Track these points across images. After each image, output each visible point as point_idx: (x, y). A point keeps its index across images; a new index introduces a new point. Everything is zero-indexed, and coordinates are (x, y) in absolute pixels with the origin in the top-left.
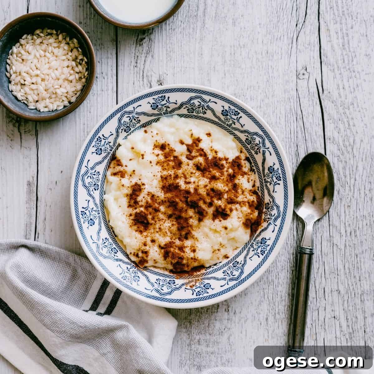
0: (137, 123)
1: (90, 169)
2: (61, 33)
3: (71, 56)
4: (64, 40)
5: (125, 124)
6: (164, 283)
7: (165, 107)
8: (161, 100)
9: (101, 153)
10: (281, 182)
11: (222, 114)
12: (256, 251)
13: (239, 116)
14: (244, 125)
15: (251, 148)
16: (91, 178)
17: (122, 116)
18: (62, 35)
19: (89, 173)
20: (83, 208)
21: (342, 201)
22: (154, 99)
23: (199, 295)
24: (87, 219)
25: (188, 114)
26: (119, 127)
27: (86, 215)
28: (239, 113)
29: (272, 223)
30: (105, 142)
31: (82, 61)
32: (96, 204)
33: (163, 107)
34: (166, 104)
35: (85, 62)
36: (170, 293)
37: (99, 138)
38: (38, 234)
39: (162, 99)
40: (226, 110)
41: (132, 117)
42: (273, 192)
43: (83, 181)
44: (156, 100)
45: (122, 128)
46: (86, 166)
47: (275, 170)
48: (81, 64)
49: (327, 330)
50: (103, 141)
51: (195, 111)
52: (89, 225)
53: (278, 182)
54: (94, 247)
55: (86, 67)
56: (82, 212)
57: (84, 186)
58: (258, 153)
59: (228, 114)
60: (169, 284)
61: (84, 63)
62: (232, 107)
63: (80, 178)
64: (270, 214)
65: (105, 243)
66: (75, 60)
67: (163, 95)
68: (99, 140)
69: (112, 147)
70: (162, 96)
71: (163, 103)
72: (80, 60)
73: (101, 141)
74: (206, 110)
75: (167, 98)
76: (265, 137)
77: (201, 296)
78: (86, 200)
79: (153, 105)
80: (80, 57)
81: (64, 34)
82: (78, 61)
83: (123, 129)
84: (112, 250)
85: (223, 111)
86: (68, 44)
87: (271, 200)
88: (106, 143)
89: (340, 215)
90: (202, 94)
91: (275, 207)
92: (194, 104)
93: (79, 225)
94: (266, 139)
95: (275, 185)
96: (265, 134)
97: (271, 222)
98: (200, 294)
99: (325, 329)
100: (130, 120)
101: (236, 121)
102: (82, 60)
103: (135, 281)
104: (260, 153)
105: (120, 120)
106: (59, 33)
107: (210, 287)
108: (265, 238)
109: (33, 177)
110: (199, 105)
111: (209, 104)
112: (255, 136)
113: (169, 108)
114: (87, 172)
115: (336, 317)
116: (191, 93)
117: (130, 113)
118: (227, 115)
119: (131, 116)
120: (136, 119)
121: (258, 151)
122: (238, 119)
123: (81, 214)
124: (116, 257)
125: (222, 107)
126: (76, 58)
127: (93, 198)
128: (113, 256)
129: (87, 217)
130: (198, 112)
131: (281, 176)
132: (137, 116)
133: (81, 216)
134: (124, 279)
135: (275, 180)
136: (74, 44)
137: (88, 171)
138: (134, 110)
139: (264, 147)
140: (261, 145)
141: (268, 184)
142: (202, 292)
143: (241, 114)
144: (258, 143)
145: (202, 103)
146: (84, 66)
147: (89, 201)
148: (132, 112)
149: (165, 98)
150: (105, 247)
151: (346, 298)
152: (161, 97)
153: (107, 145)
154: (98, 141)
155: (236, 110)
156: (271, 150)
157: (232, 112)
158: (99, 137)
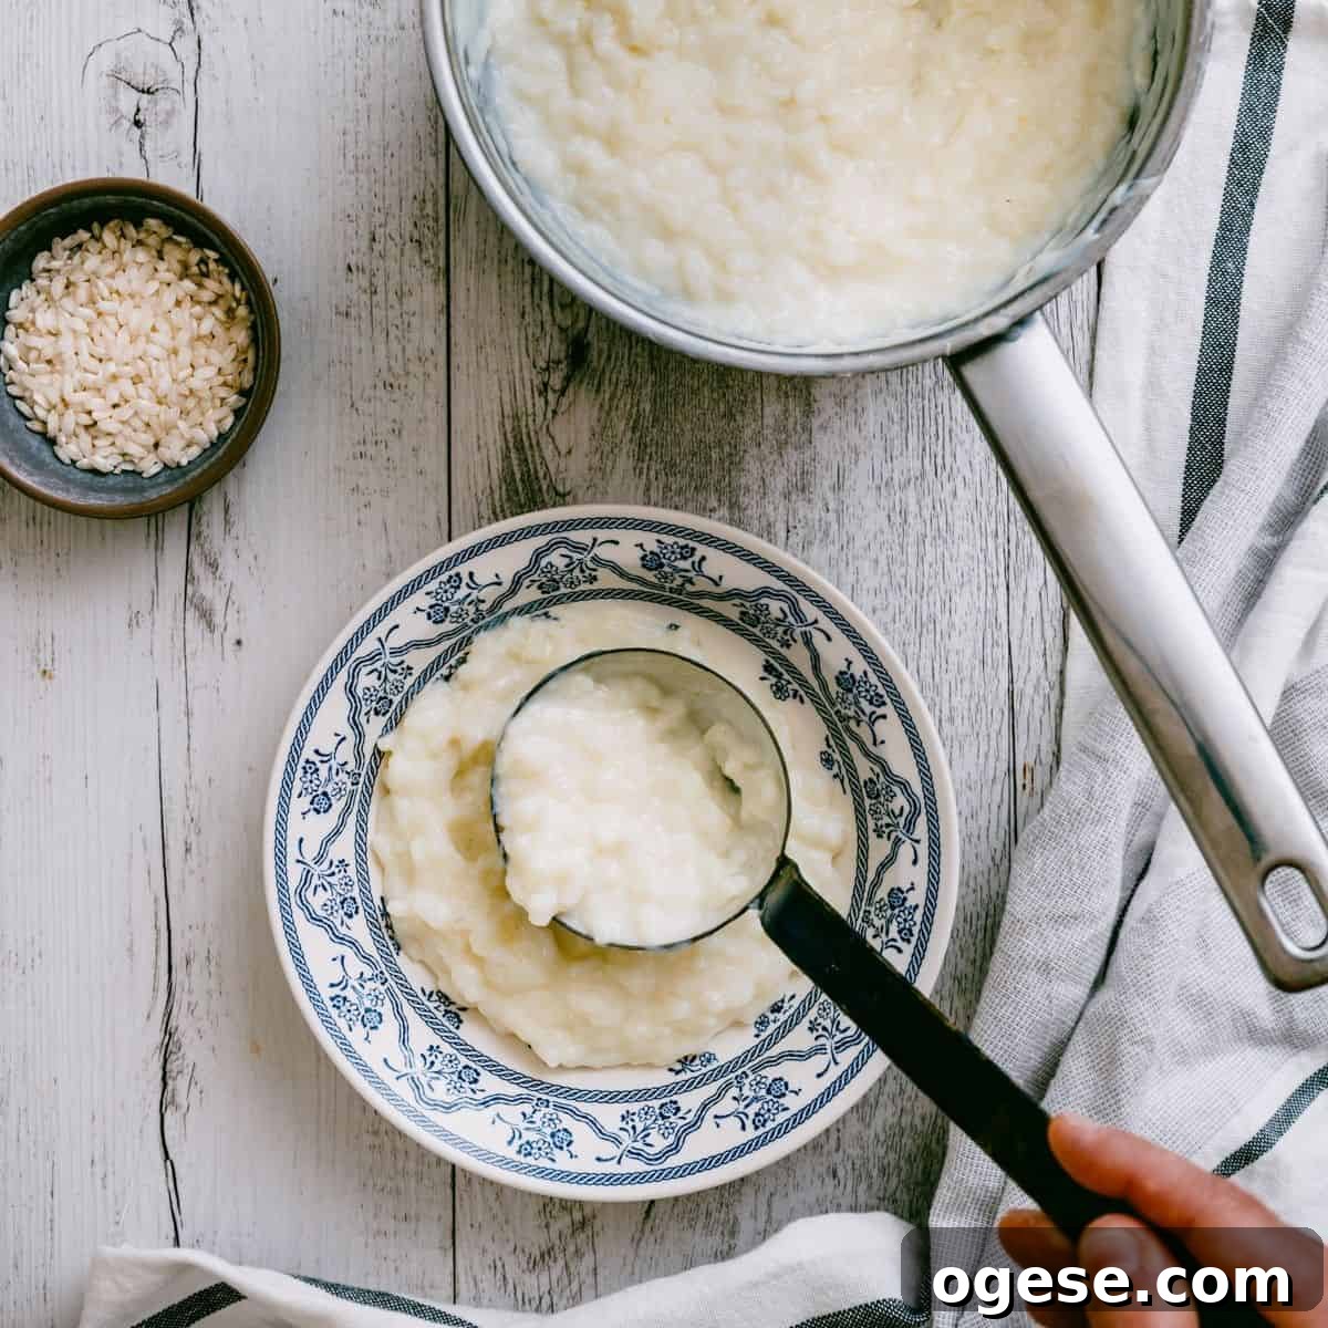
0: (405, 678)
1: (312, 864)
2: (102, 226)
3: (168, 270)
4: (122, 239)
5: (371, 695)
6: (648, 1122)
7: (470, 604)
8: (453, 590)
9: (330, 806)
10: (889, 709)
11: (644, 566)
12: (883, 935)
13: (696, 558)
14: (721, 577)
15: (764, 634)
16: (325, 889)
17: (353, 675)
18: (110, 229)
19: (315, 877)
20: (332, 985)
22: (428, 594)
23: (763, 1125)
24: (356, 1013)
25: (546, 596)
26: (355, 711)
27: (347, 1004)
28: (693, 549)
29: (904, 838)
30: (330, 769)
31: (207, 265)
32: (367, 958)
33: (465, 607)
34: (469, 595)
35: (216, 261)
36: (675, 1148)
37: (308, 766)
39: (452, 587)
40: (652, 553)
41: (383, 669)
42: (875, 744)
43: (305, 905)
44: (438, 594)
45: (365, 710)
46: (298, 861)
47: (858, 678)
48: (206, 275)
50: (323, 769)
51: (561, 584)
52: (368, 1028)
53: (880, 711)
54: (403, 1089)
55: (227, 271)
56: (332, 999)
57: (314, 919)
58: (791, 642)
59: (664, 561)
60: (664, 1117)
61: (212, 266)
62: (668, 540)
63: (294, 900)
64: (887, 811)
65: (432, 1063)
66: (185, 273)
67: (453, 572)
68: (310, 771)
69: (356, 771)
70: (451, 577)
71: (460, 594)
72: (198, 265)
73: (317, 770)
74: (595, 570)
75: (466, 579)
76: (794, 593)
77: (770, 1125)
78: (334, 959)
79: (432, 611)
80: (194, 257)
81: (112, 224)
82: (195, 269)
83: (369, 712)
84: (460, 1078)
85: (643, 558)
86: (140, 243)
87: (877, 770)
88: (334, 771)
90: (565, 530)
91: (896, 789)
92: (552, 566)
93: (339, 1041)
94: (800, 598)
95: (873, 723)
96: (791, 586)
97: (901, 836)
98: (765, 1121)
100: (379, 678)
101: (692, 574)
102: (203, 261)
103: (561, 1148)
104: (795, 641)
105: (350, 690)
106: (96, 232)
107: (787, 1088)
108: (899, 889)
110: (567, 566)
111: (597, 551)
112: (764, 601)
113: (483, 601)
114: (306, 879)
116: (533, 539)
117: (372, 658)
118: (662, 565)
119: (378, 665)
120: (399, 668)
121: (788, 637)
122: (696, 565)
123: (334, 1006)
124: (480, 1096)
125: (639, 548)
126: (185, 266)
127: (353, 943)
128: (470, 1094)
129: (355, 1007)
130: (572, 583)
131: (881, 691)
132: (396, 660)
133: (334, 1012)
134: (526, 1155)
135: (868, 708)
136: (155, 233)
137: (308, 871)
138: (383, 646)
139: (802, 622)
140: (791, 619)
141: (852, 724)
142: (769, 1110)
143: (701, 550)
144: (781, 616)
145: (576, 556)
146: (219, 273)
147: (343, 958)
148: (380, 654)
149: (461, 579)
150: (438, 1078)
152: (449, 581)
153: (337, 773)
154: (308, 775)
155: (682, 542)
156: (825, 623)
157: (673, 553)
158: (307, 762)
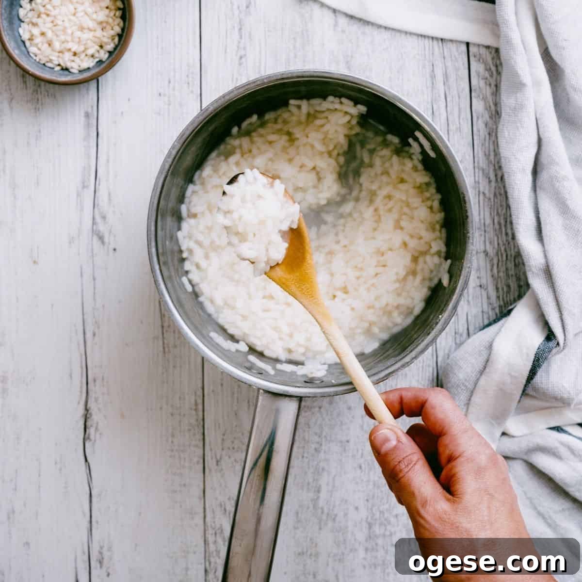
21: (491, 138)
38: (99, 179)
49: (471, 302)
89: (489, 155)
99: (468, 301)
109: (92, 107)
115: (482, 286)
151: (495, 261)
